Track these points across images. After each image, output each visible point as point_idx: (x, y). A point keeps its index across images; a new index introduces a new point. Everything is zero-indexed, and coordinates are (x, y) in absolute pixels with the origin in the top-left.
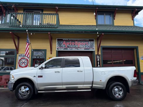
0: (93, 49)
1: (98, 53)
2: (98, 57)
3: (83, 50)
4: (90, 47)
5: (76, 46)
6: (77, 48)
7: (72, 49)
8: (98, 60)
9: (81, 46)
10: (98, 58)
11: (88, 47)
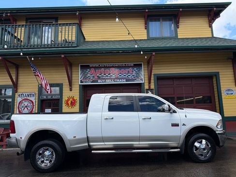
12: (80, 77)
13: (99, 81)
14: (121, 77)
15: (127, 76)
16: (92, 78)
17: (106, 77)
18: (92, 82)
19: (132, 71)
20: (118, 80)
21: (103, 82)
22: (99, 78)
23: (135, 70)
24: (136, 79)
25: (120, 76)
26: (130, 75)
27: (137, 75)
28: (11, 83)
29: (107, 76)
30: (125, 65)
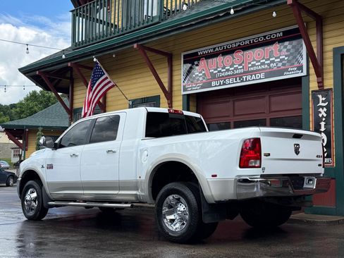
0: (300, 68)
1: (321, 83)
2: (321, 98)
3: (261, 79)
4: (288, 61)
5: (236, 69)
6: (240, 76)
7: (224, 84)
8: (323, 112)
9: (253, 66)
10: (321, 104)
11: (280, 65)
12: (183, 80)
13: (213, 84)
14: (255, 68)
15: (269, 65)
17: (227, 74)
18: (202, 87)
19: (280, 51)
20: (249, 77)
21: (220, 85)
22: (213, 76)
23: (286, 47)
24: (287, 70)
26: (273, 62)
27: (291, 58)
29: (228, 70)
30: (265, 37)
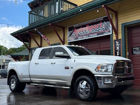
0: (109, 31)
1: (117, 37)
2: (117, 43)
5: (87, 32)
6: (88, 35)
7: (83, 38)
8: (118, 48)
10: (117, 45)
11: (102, 30)
12: (68, 37)
13: (79, 38)
15: (98, 30)
16: (74, 36)
17: (84, 34)
18: (75, 39)
19: (102, 25)
20: (91, 35)
21: (81, 38)
22: (79, 35)
23: (104, 24)
24: (105, 32)
25: (93, 31)
26: (100, 29)
27: (106, 28)
28: (37, 46)
30: (97, 20)
